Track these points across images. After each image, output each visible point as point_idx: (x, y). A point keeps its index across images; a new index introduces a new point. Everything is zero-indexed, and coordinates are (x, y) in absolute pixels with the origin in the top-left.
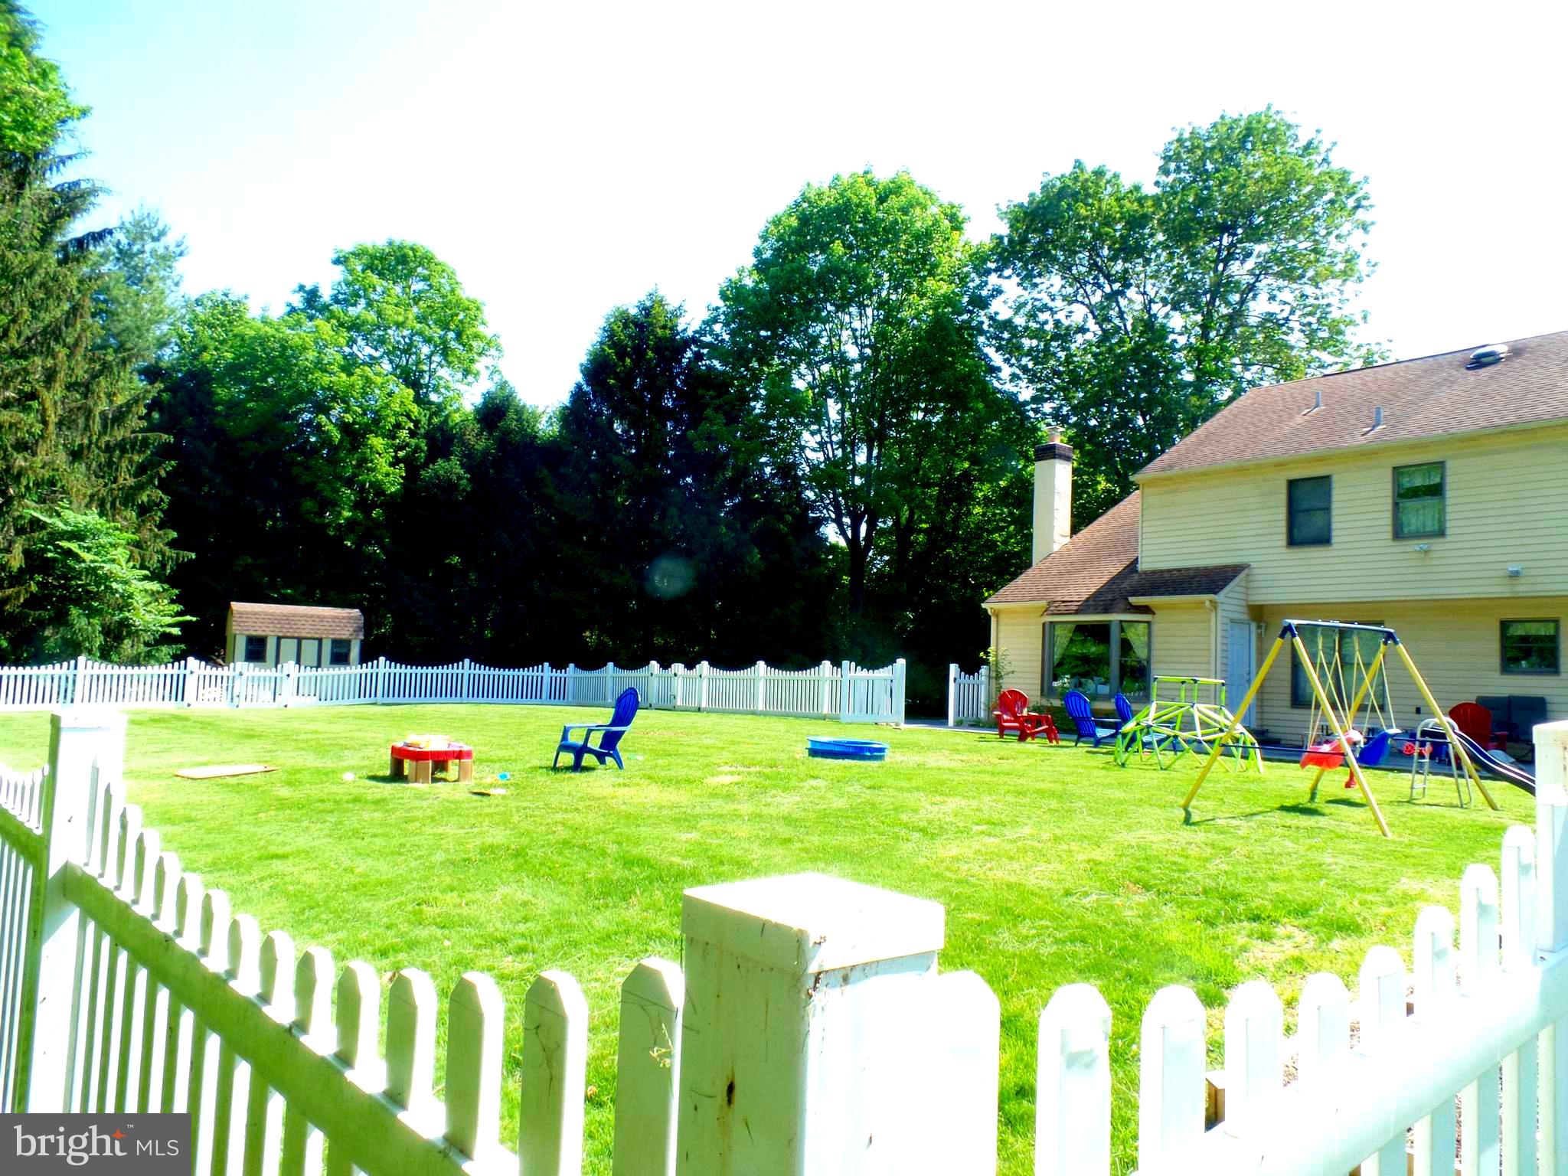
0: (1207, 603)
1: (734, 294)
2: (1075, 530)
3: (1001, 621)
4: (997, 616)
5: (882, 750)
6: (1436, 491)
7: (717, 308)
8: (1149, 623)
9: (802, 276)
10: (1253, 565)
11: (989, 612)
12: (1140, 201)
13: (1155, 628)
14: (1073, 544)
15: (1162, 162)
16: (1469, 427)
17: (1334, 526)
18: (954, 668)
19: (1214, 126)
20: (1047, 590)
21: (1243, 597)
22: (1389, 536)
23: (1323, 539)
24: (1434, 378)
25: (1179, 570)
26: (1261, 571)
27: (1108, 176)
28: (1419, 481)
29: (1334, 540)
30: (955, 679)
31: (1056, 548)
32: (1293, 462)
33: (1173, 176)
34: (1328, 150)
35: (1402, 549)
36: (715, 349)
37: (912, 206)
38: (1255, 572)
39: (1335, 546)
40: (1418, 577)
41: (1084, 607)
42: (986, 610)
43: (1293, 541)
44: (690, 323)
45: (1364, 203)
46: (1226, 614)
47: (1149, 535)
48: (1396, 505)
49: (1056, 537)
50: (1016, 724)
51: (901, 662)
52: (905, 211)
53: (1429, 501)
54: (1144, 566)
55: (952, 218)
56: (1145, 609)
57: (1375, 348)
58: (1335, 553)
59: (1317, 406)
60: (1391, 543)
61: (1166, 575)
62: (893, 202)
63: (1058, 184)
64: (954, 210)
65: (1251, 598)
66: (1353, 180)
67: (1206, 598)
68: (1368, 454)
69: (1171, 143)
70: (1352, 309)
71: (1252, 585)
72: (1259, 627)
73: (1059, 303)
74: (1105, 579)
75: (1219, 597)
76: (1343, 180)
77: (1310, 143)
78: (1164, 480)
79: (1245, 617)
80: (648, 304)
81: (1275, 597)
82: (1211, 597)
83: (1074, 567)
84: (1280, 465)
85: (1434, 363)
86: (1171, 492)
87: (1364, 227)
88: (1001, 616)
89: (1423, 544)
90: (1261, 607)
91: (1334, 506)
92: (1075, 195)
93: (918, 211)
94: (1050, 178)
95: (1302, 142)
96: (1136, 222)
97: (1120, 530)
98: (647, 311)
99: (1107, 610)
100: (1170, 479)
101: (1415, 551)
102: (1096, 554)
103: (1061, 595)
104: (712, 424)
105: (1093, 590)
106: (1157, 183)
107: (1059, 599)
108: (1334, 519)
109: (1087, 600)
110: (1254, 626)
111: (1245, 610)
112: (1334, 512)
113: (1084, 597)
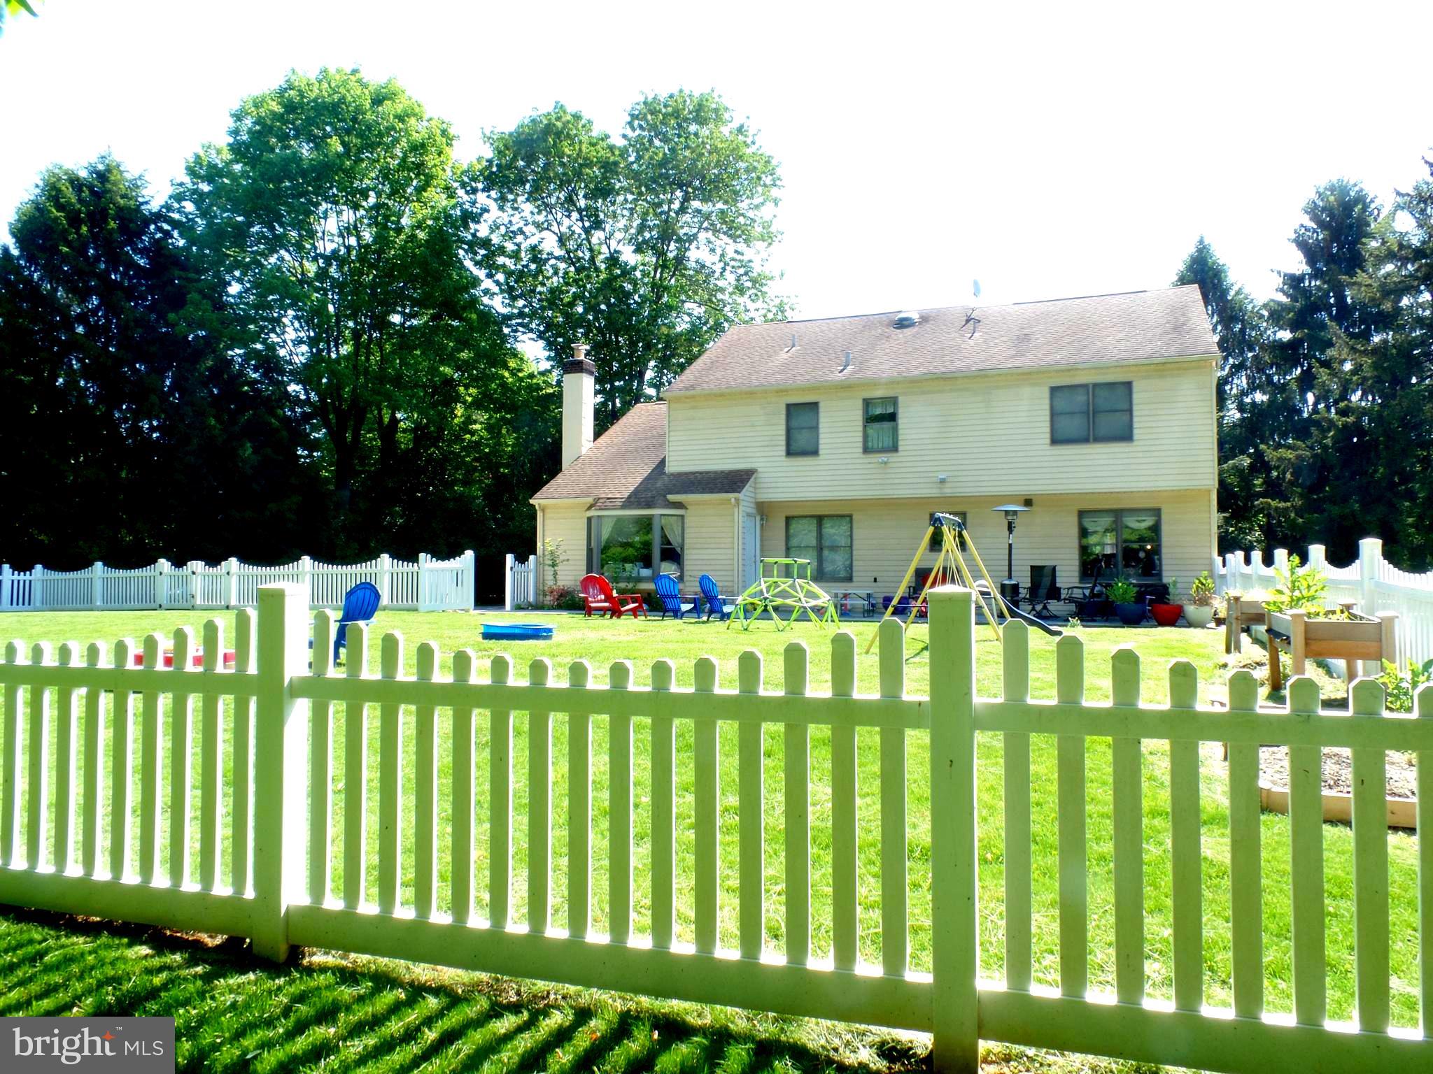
0: (733, 500)
1: (202, 170)
2: (597, 434)
3: (547, 516)
4: (543, 511)
5: (550, 630)
6: (892, 417)
7: (181, 184)
8: (682, 516)
9: (298, 166)
10: (759, 470)
11: (537, 507)
12: (611, 148)
13: (687, 520)
14: (598, 448)
15: (629, 119)
16: (915, 372)
17: (821, 441)
18: (510, 558)
19: (671, 96)
20: (589, 488)
21: (753, 495)
22: (861, 450)
23: (812, 452)
24: (873, 332)
25: (701, 473)
26: (766, 475)
27: (583, 122)
28: (878, 411)
29: (821, 452)
30: (512, 568)
31: (584, 451)
32: (792, 390)
33: (638, 132)
34: (754, 135)
35: (869, 460)
36: (185, 228)
37: (408, 116)
38: (760, 475)
39: (821, 457)
40: (878, 481)
41: (631, 501)
42: (533, 506)
43: (790, 453)
44: (155, 196)
45: (778, 182)
46: (744, 509)
47: (675, 444)
48: (865, 427)
49: (584, 442)
50: (606, 604)
51: (469, 555)
52: (401, 119)
53: (887, 425)
54: (671, 468)
55: (444, 133)
56: (679, 505)
57: (786, 300)
58: (821, 463)
59: (793, 346)
60: (862, 456)
61: (692, 477)
62: (388, 107)
63: (545, 122)
64: (445, 126)
65: (758, 496)
66: (774, 162)
67: (732, 496)
68: (845, 388)
69: (638, 104)
70: (771, 269)
71: (758, 486)
72: (762, 519)
73: (529, 229)
74: (639, 480)
75: (740, 496)
76: (768, 162)
77: (742, 126)
78: (687, 398)
79: (754, 511)
80: (101, 167)
81: (770, 496)
82: (736, 495)
83: (609, 468)
84: (781, 391)
85: (868, 322)
86: (693, 408)
87: (776, 202)
88: (547, 511)
89: (883, 457)
90: (762, 502)
91: (821, 425)
92: (558, 134)
93: (412, 121)
94: (539, 113)
95: (735, 125)
96: (609, 168)
97: (636, 438)
98: (103, 177)
99: (649, 505)
100: (693, 397)
101: (878, 462)
102: (621, 458)
103: (603, 493)
104: (198, 309)
105: (632, 489)
106: (624, 136)
107: (603, 496)
108: (821, 436)
109: (629, 497)
110: (758, 518)
111: (753, 505)
112: (821, 430)
113: (626, 495)
